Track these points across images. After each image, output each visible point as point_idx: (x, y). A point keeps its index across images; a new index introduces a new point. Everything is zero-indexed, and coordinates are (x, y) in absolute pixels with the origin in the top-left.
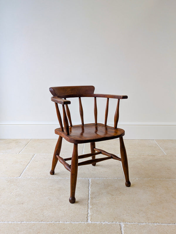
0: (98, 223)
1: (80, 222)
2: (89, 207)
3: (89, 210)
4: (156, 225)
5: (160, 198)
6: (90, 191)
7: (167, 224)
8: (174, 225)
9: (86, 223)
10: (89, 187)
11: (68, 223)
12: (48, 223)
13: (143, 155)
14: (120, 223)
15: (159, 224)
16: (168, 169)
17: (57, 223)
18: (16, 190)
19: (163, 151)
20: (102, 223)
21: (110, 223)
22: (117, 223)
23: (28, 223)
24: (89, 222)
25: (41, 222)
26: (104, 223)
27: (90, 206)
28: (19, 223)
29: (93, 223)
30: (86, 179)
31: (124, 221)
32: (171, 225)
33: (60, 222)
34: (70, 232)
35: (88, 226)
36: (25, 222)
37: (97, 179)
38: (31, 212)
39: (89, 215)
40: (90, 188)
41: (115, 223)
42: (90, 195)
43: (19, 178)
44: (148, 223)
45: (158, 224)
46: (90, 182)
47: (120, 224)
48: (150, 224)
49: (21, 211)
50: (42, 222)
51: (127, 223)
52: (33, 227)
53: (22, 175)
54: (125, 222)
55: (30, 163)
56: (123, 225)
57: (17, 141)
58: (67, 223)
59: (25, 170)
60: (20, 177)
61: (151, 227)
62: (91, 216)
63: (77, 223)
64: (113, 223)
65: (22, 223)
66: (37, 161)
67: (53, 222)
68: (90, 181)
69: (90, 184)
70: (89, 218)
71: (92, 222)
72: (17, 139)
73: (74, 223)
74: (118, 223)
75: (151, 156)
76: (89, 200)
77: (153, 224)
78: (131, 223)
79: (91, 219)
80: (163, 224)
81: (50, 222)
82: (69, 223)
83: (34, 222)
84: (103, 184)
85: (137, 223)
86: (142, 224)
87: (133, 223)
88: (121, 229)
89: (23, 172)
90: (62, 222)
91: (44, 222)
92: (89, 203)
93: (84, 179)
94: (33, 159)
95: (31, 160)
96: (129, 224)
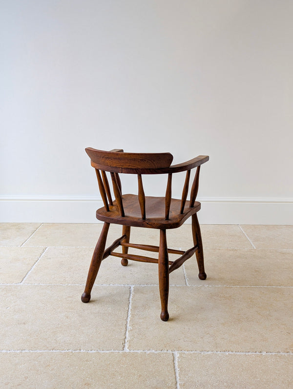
0: (139, 352)
1: (112, 351)
2: (127, 328)
3: (127, 332)
4: (227, 354)
5: (239, 314)
6: (131, 304)
8: (254, 354)
9: (121, 352)
10: (129, 298)
11: (93, 351)
12: (64, 351)
13: (219, 249)
14: (174, 352)
15: (232, 353)
16: (256, 271)
17: (77, 351)
18: (15, 302)
19: (252, 243)
20: (146, 351)
21: (158, 352)
22: (168, 352)
23: (31, 351)
24: (127, 350)
25: (51, 351)
26: (149, 352)
27: (129, 328)
28: (18, 351)
29: (132, 351)
30: (126, 286)
31: (179, 349)
32: (249, 354)
33: (82, 351)
34: (96, 365)
36: (27, 351)
37: (143, 286)
39: (126, 341)
40: (131, 299)
41: (165, 351)
42: (130, 310)
43: (19, 284)
44: (215, 352)
45: (230, 353)
46: (132, 291)
47: (173, 354)
48: (219, 352)
49: (21, 334)
51: (184, 352)
52: (40, 357)
53: (25, 279)
54: (181, 350)
55: (39, 261)
56: (177, 355)
57: (18, 227)
58: (91, 352)
59: (30, 272)
60: (22, 283)
61: (220, 357)
62: (130, 341)
63: (108, 352)
65: (23, 352)
66: (50, 259)
67: (70, 351)
68: (132, 289)
69: (131, 294)
70: (126, 344)
71: (130, 350)
72: (19, 224)
73: (103, 352)
74: (170, 352)
75: (233, 250)
76: (129, 318)
77: (223, 353)
79: (130, 346)
80: (238, 353)
81: (66, 351)
82: (95, 352)
83: (41, 351)
85: (199, 352)
87: (193, 352)
88: (173, 361)
89: (27, 275)
90: (84, 351)
91: (56, 351)
92: (128, 322)
93: (123, 285)
94: (43, 254)
95: (40, 256)
96: (186, 352)
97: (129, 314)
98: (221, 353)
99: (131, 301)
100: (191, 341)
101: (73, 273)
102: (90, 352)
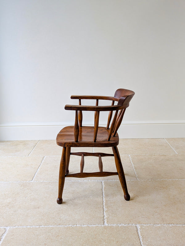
0: (114, 225)
1: (97, 225)
4: (171, 226)
5: (174, 199)
6: (104, 193)
7: (182, 225)
9: (103, 226)
11: (85, 226)
12: (66, 226)
13: (154, 155)
14: (136, 225)
15: (174, 225)
16: (180, 169)
17: (75, 226)
18: (30, 194)
19: (175, 151)
20: (119, 225)
21: (126, 225)
22: (132, 225)
23: (46, 226)
24: (106, 224)
25: (58, 226)
26: (120, 225)
27: (105, 209)
28: (38, 227)
29: (110, 225)
30: (99, 181)
31: (139, 223)
33: (78, 225)
34: (88, 235)
35: (105, 229)
36: (43, 226)
37: (110, 181)
38: (48, 216)
39: (105, 218)
40: (103, 190)
41: (131, 225)
42: (104, 197)
44: (163, 225)
45: (173, 225)
46: (103, 185)
48: (165, 225)
49: (38, 215)
50: (60, 226)
51: (143, 225)
52: (52, 230)
53: (34, 178)
54: (141, 224)
56: (139, 227)
57: (24, 143)
58: (84, 226)
59: (37, 173)
60: (33, 181)
61: (166, 228)
62: (107, 218)
63: (94, 226)
64: (129, 225)
65: (41, 227)
66: (48, 164)
67: (70, 226)
68: (103, 183)
69: (103, 187)
70: (105, 221)
71: (108, 224)
72: (25, 141)
73: (91, 226)
74: (134, 225)
75: (163, 155)
76: (104, 203)
77: (168, 225)
78: (147, 225)
79: (107, 221)
80: (178, 225)
81: (68, 226)
82: (86, 226)
83: (52, 226)
84: (117, 186)
85: (153, 225)
86: (157, 226)
87: (149, 225)
88: (137, 231)
89: (35, 176)
91: (61, 226)
92: (104, 206)
93: (96, 181)
94: (43, 161)
96: (144, 225)
97: (104, 200)
98: (167, 225)
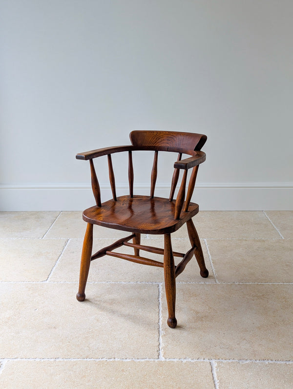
0: (175, 360)
1: (148, 360)
2: (160, 333)
3: (161, 338)
4: (267, 363)
5: (274, 317)
6: (161, 304)
9: (156, 360)
10: (158, 298)
11: (128, 360)
14: (211, 361)
15: (272, 362)
16: (287, 265)
17: (111, 360)
18: (43, 303)
19: (279, 233)
20: (182, 360)
21: (195, 360)
22: (204, 361)
23: (65, 360)
24: (162, 358)
25: (86, 360)
26: (185, 361)
27: (162, 332)
28: (52, 360)
29: (167, 360)
30: (154, 283)
31: (216, 357)
32: (290, 363)
33: (116, 359)
35: (161, 366)
36: (61, 360)
38: (69, 342)
39: (161, 348)
40: (160, 299)
41: (202, 360)
42: (161, 311)
43: (45, 282)
44: (254, 361)
45: (270, 362)
46: (160, 290)
47: (210, 363)
48: (258, 361)
49: (53, 340)
50: (88, 359)
51: (222, 361)
52: (75, 367)
53: (50, 277)
54: (219, 359)
55: (62, 255)
56: (215, 364)
57: (37, 215)
59: (55, 268)
60: (48, 281)
61: (259, 366)
62: (164, 348)
63: (143, 360)
64: (199, 360)
65: (57, 360)
67: (104, 359)
68: (161, 287)
69: (160, 293)
70: (161, 352)
71: (166, 359)
73: (138, 360)
74: (207, 360)
75: (260, 241)
76: (160, 321)
77: (263, 361)
78: (228, 361)
79: (165, 353)
81: (100, 360)
82: (130, 360)
83: (75, 360)
85: (237, 361)
86: (245, 363)
87: (231, 361)
88: (212, 371)
89: (52, 272)
90: (119, 360)
92: (161, 326)
94: (66, 248)
95: (63, 249)
96: (224, 361)
97: (160, 317)
98: (261, 362)
99: (160, 301)
100: (227, 348)
101: (98, 269)
102: (125, 360)
